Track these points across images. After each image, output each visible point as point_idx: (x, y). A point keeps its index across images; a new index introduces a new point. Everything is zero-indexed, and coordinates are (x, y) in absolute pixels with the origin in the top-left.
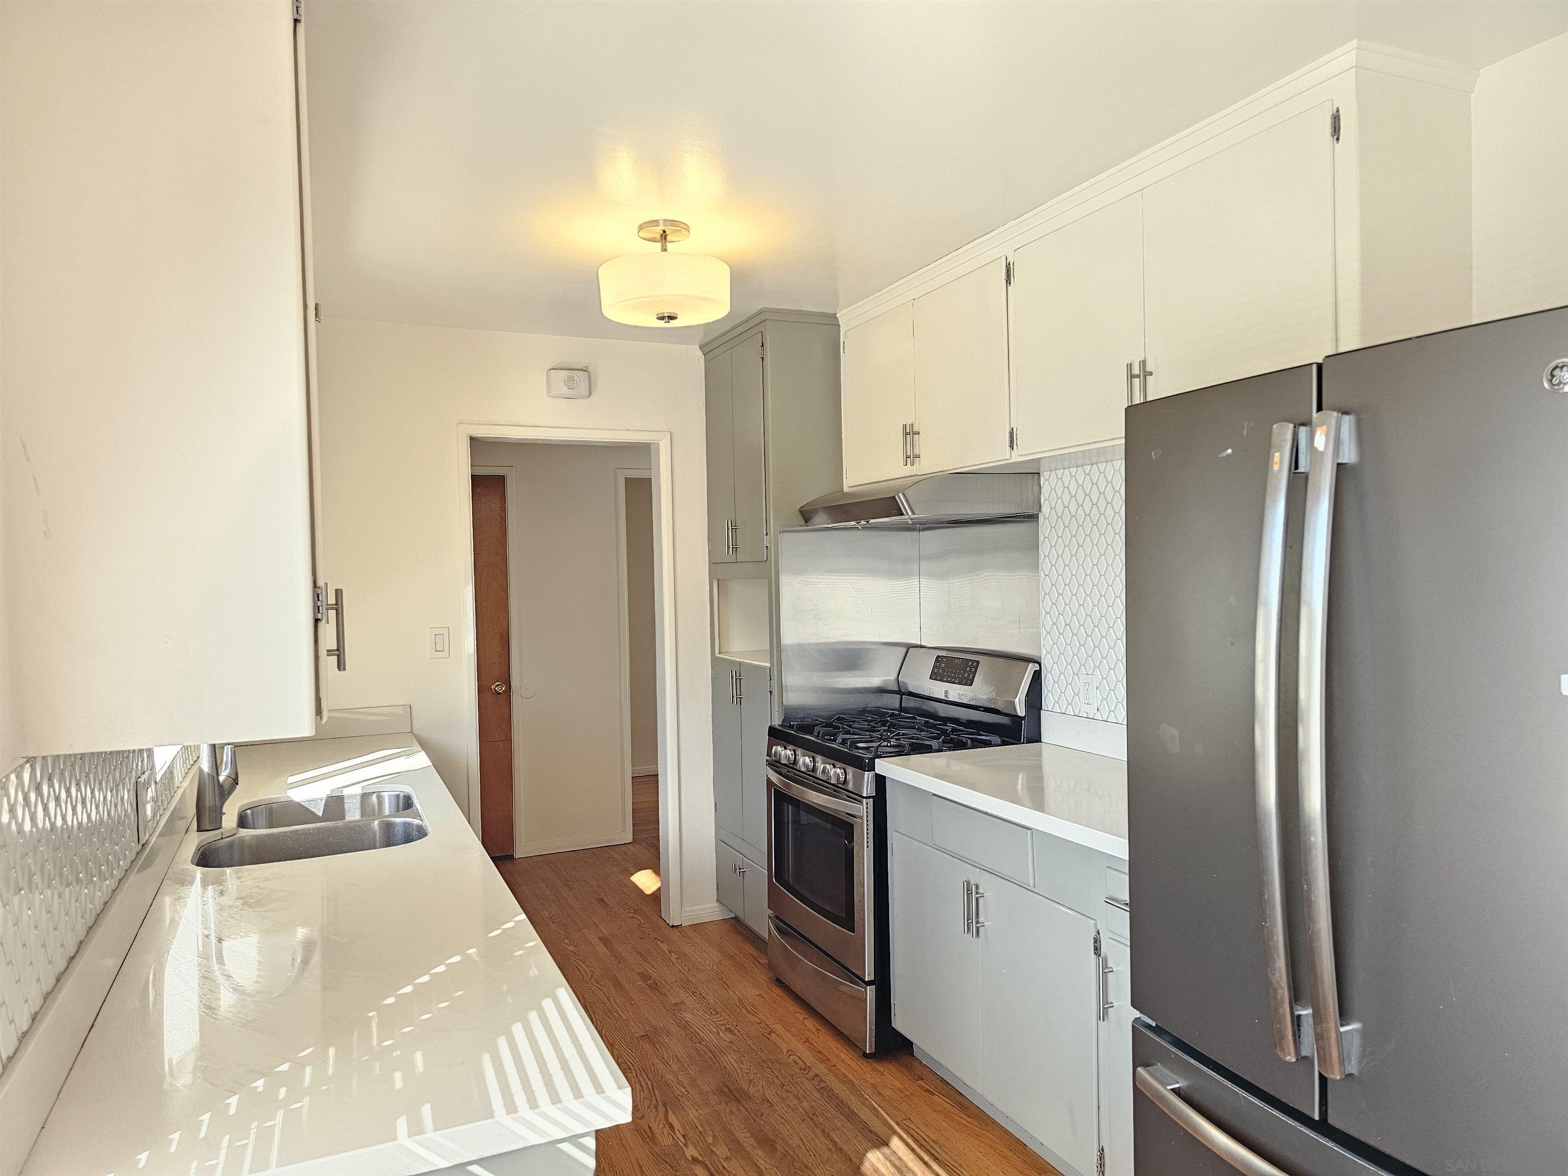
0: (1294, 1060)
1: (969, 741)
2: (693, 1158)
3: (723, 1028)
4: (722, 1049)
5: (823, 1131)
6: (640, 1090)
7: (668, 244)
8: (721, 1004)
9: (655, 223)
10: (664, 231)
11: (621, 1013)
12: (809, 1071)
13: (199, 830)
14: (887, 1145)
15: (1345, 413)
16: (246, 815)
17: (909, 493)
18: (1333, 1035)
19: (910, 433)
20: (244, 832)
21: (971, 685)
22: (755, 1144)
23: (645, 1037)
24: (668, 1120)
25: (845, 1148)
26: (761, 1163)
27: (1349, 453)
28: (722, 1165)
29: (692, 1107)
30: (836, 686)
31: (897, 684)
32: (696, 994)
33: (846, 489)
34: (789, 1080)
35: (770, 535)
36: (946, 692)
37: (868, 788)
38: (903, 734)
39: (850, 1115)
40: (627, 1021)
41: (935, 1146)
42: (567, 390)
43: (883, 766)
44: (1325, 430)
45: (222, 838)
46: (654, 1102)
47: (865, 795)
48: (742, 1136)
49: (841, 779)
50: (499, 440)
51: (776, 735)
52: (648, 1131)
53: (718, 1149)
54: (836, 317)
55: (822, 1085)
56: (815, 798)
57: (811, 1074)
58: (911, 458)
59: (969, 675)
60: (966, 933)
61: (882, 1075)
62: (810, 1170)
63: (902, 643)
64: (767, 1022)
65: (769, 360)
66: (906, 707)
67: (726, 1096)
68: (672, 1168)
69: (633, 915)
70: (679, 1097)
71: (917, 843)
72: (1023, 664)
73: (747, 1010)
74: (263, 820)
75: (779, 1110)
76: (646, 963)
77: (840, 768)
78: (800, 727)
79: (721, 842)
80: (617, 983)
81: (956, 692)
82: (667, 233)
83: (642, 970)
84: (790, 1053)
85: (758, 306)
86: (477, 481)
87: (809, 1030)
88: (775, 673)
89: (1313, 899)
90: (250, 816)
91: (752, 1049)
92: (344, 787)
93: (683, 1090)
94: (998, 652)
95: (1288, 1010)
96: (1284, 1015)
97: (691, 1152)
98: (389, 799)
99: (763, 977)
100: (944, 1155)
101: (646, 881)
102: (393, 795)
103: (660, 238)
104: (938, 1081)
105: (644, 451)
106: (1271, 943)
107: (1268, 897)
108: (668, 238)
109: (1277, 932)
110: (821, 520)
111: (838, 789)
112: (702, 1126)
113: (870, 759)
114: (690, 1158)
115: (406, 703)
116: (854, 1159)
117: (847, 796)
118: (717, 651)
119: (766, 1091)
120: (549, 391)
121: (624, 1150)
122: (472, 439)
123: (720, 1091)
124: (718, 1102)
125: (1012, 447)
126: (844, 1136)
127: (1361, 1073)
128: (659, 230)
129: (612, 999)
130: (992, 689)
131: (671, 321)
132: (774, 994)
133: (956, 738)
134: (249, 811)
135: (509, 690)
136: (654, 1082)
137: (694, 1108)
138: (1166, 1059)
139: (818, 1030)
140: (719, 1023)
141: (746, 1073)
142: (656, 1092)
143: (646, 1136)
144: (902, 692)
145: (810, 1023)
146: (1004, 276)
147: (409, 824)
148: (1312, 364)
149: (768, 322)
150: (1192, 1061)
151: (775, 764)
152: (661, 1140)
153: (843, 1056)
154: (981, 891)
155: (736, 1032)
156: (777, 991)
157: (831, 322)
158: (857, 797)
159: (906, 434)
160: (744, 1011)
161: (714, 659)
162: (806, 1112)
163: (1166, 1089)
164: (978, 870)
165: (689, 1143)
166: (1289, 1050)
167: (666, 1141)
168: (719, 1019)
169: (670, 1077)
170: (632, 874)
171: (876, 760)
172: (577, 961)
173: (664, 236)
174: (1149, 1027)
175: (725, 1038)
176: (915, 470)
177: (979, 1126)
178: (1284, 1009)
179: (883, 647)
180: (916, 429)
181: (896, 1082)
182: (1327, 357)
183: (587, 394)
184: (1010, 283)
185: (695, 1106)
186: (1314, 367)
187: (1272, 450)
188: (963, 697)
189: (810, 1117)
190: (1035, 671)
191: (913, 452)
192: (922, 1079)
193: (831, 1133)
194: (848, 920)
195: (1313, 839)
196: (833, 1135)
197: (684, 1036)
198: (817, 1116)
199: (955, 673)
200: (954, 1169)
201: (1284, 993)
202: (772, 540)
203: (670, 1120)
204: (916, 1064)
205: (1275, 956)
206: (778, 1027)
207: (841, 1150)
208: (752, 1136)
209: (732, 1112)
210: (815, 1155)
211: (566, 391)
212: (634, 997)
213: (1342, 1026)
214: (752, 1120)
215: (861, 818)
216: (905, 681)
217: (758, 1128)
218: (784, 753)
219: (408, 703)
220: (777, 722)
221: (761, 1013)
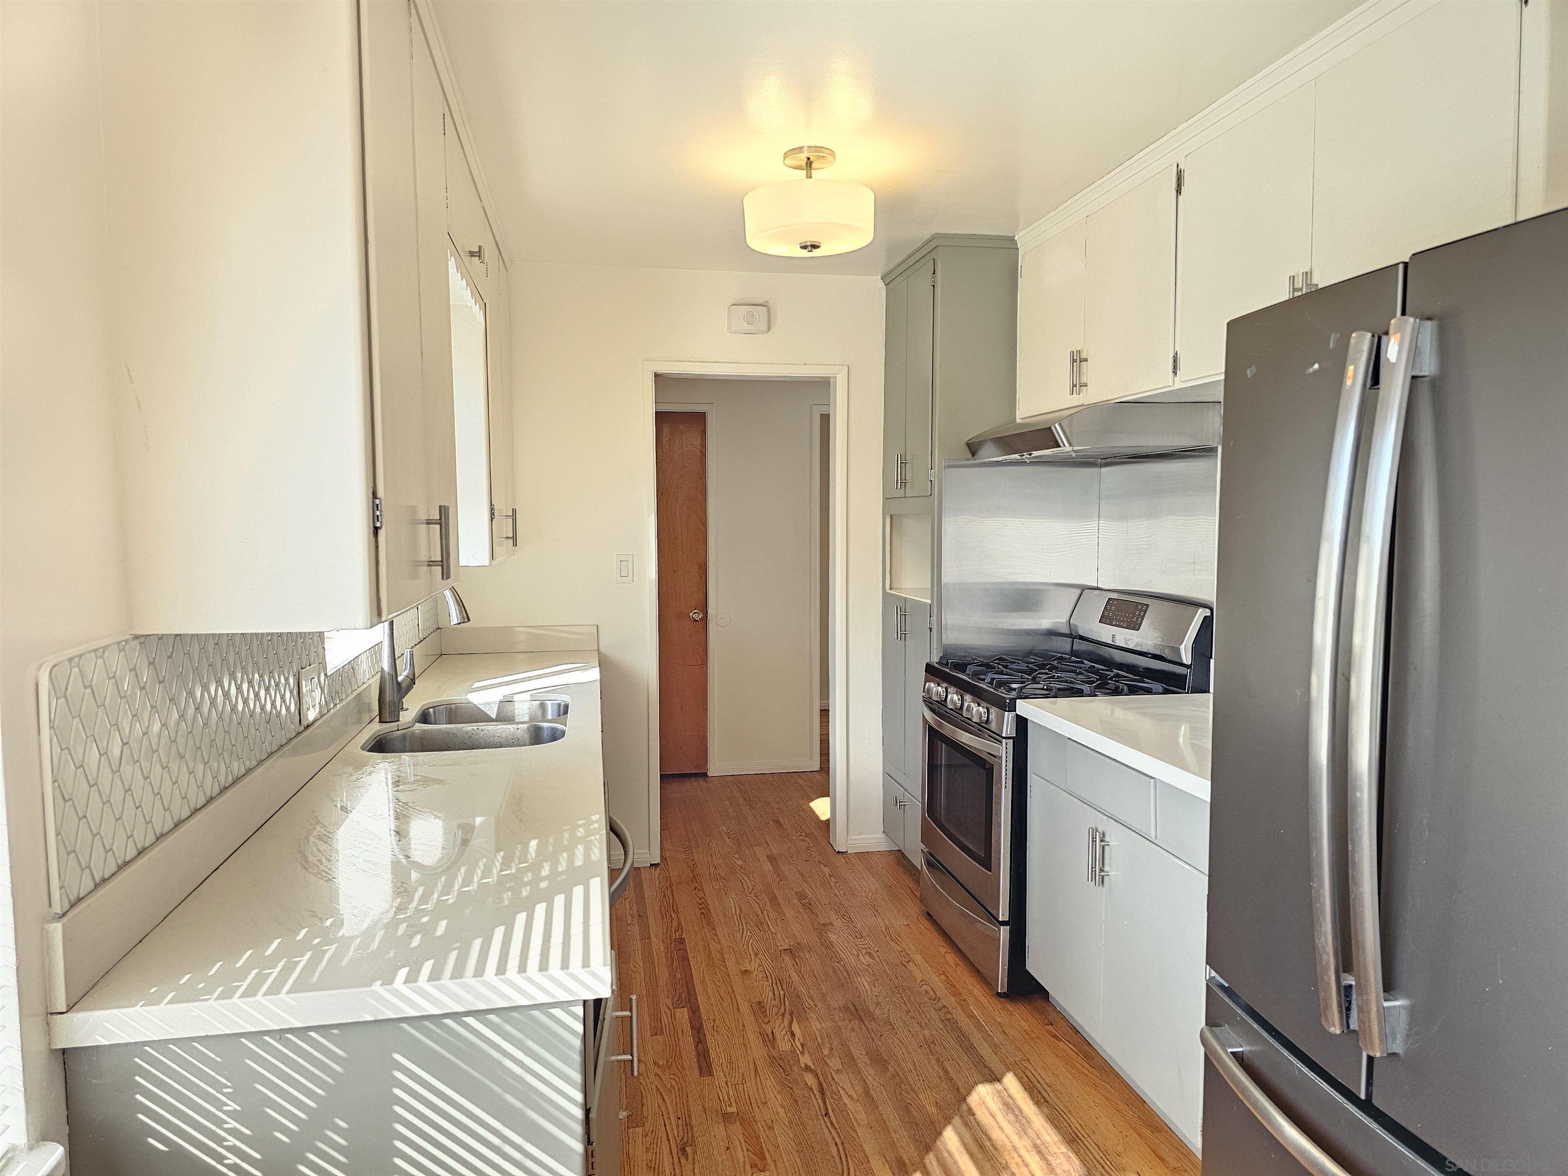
0: (1338, 1032)
1: (1126, 688)
2: (806, 1065)
3: (864, 952)
4: (858, 971)
5: (938, 1060)
6: (772, 998)
7: (813, 172)
8: (867, 930)
9: (800, 149)
10: (809, 159)
11: (771, 927)
12: (938, 1002)
13: (381, 721)
14: (999, 1081)
15: (1429, 319)
16: (429, 712)
17: (1063, 423)
18: (1374, 1008)
19: (1077, 360)
20: (419, 727)
21: (1138, 630)
22: (868, 1062)
23: (789, 951)
24: (791, 1028)
25: (955, 1077)
26: (870, 1080)
27: (1429, 365)
28: (832, 1076)
29: (816, 1020)
30: (1000, 626)
31: (1068, 626)
32: (845, 917)
33: (1018, 421)
34: (916, 1007)
35: (935, 469)
36: (1114, 636)
37: (1008, 729)
38: (1058, 677)
39: (969, 1048)
40: (775, 934)
41: (1048, 1089)
42: (746, 325)
43: (1024, 707)
44: (1399, 338)
45: (398, 730)
46: (782, 1010)
47: (1004, 735)
48: (858, 1052)
49: (983, 718)
50: (682, 376)
51: (932, 671)
52: (770, 1036)
53: (831, 1061)
54: (1015, 240)
55: (948, 1016)
56: (965, 738)
57: (940, 1005)
58: (1077, 386)
59: (1137, 619)
60: (1090, 880)
61: (1011, 1014)
62: (915, 1093)
63: (1075, 584)
64: (908, 951)
65: (939, 288)
66: (1077, 650)
67: (851, 1014)
68: (784, 1072)
69: (804, 838)
70: (806, 1009)
71: (1052, 787)
72: (1193, 608)
73: (891, 937)
74: (443, 718)
75: (899, 1034)
76: (805, 884)
77: (983, 707)
78: (954, 665)
79: (887, 774)
80: (774, 900)
81: (1123, 637)
82: (811, 160)
83: (800, 890)
84: (923, 983)
85: (927, 233)
86: (661, 417)
87: (948, 963)
88: (935, 610)
89: (1356, 860)
90: (432, 714)
91: (888, 974)
92: (514, 694)
93: (812, 1003)
94: (1173, 596)
95: (1333, 978)
96: (1329, 984)
97: (805, 1060)
98: (552, 707)
99: (914, 909)
100: (1055, 1099)
101: (821, 807)
102: (556, 703)
103: (805, 165)
104: (1068, 1028)
105: (824, 385)
106: (1318, 905)
107: (1316, 855)
108: (814, 165)
109: (1323, 893)
110: (989, 453)
111: (981, 728)
112: (822, 1039)
113: (1011, 699)
114: (803, 1066)
115: (593, 623)
116: (962, 1090)
117: (989, 735)
118: (887, 587)
119: (891, 1015)
120: (729, 327)
121: (744, 1049)
122: (656, 375)
123: (846, 1009)
124: (842, 1019)
125: (1175, 373)
126: (957, 1066)
127: (1406, 1052)
128: (803, 156)
129: (765, 913)
130: (1158, 635)
131: (813, 250)
132: (922, 926)
133: (1114, 684)
134: (431, 710)
135: (705, 618)
136: (787, 993)
137: (818, 1020)
138: (1234, 1023)
139: (957, 964)
140: (861, 946)
141: (876, 996)
142: (787, 1002)
143: (767, 1040)
144: (1074, 636)
145: (951, 958)
146: (1174, 186)
147: (557, 729)
148: (1398, 264)
149: (939, 249)
150: (1255, 1026)
151: (929, 702)
152: (780, 1045)
153: (975, 991)
154: (1107, 839)
155: (876, 956)
156: (926, 924)
157: (1008, 245)
158: (997, 737)
159: (1074, 361)
160: (888, 938)
161: (885, 595)
162: (925, 1039)
163: (1226, 1051)
164: (1106, 817)
165: (806, 1051)
166: (1333, 1020)
167: (784, 1045)
168: (861, 943)
169: (803, 990)
170: (812, 800)
171: (1017, 700)
172: (742, 875)
173: (809, 163)
174: (1221, 987)
175: (863, 961)
176: (1081, 399)
177: (1100, 1077)
178: (1329, 977)
179: (1057, 588)
180: (1084, 356)
181: (1023, 1023)
182: (1414, 255)
183: (766, 329)
184: (1180, 193)
185: (819, 1018)
186: (1401, 267)
187: (1347, 364)
188: (1129, 642)
189: (929, 1044)
190: (1205, 617)
191: (1079, 381)
192: (1052, 1025)
193: (945, 1063)
194: (987, 860)
195: (1358, 795)
196: (946, 1064)
197: (825, 954)
198: (935, 1044)
199: (1124, 617)
200: (1063, 1114)
201: (1329, 959)
202: (936, 473)
203: (793, 1028)
204: (1050, 1009)
205: (1321, 920)
206: (918, 958)
207: (951, 1079)
208: (867, 1054)
209: (853, 1030)
210: (924, 1081)
211: (746, 327)
212: (786, 913)
213: (1386, 1000)
214: (871, 1039)
215: (1001, 758)
216: (1077, 623)
217: (875, 1048)
218: (937, 690)
219: (596, 623)
220: (935, 660)
221: (905, 942)
